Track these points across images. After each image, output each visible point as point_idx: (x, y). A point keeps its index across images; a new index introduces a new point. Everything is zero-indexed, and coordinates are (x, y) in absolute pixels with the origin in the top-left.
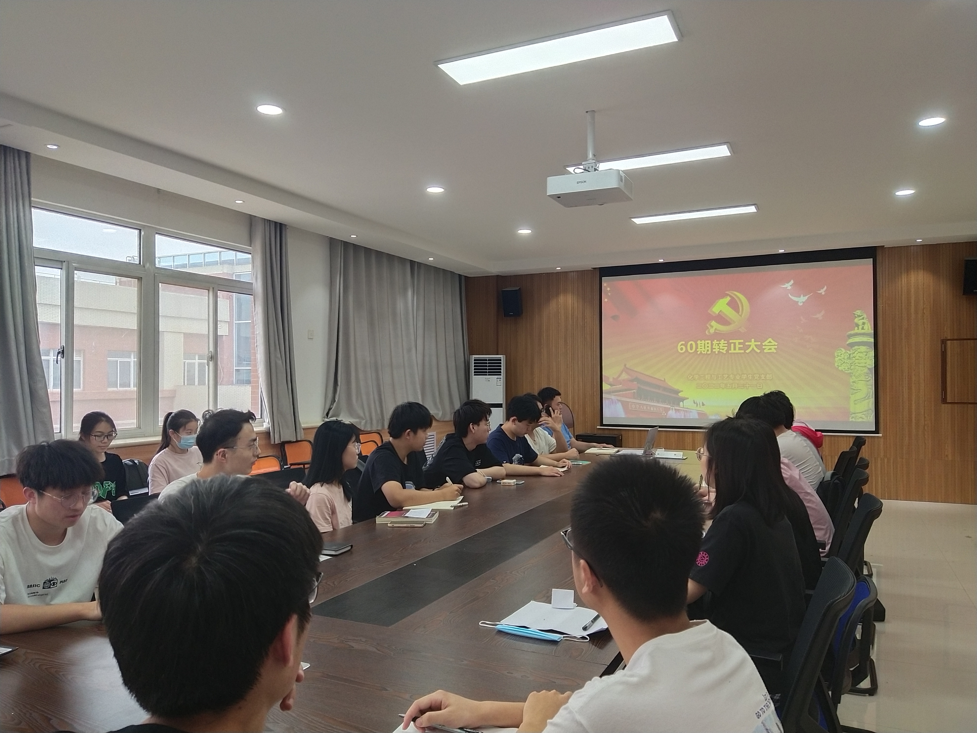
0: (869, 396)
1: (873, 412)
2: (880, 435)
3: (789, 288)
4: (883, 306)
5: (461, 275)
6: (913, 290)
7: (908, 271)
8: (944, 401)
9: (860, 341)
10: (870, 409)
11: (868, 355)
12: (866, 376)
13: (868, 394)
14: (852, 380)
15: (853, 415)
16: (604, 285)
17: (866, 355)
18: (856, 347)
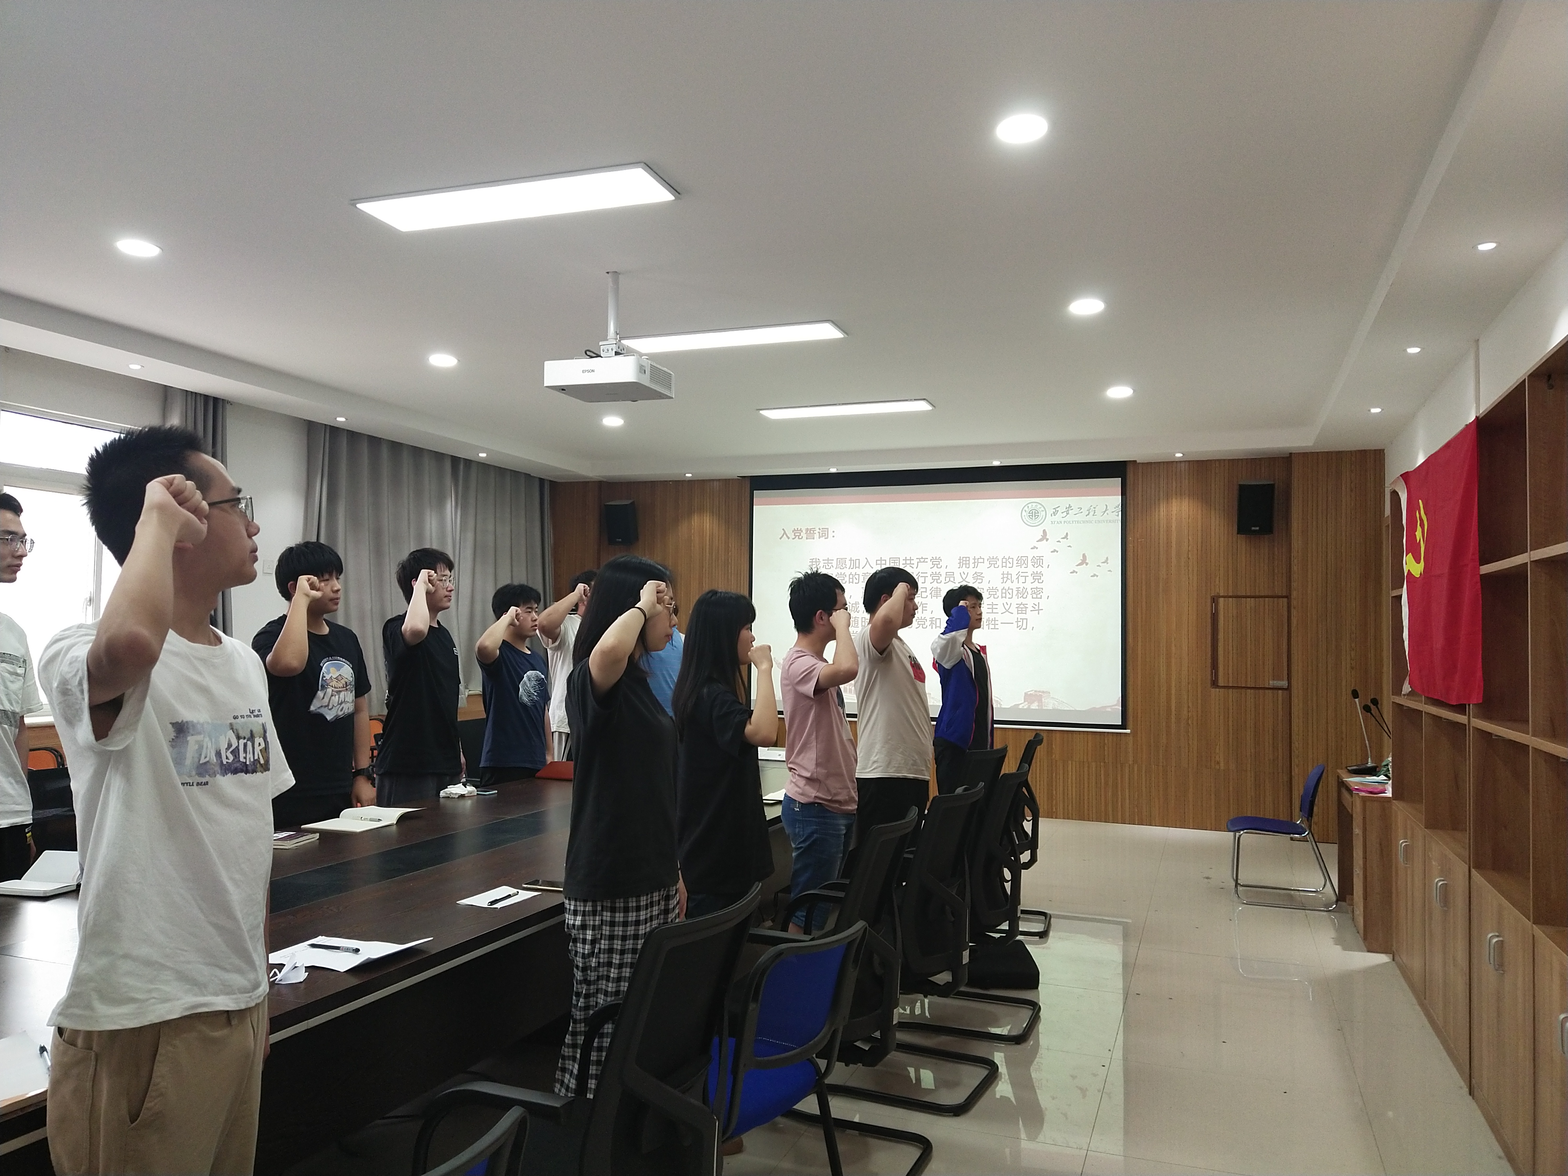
2: (1128, 731)
5: (543, 479)
6: (1173, 525)
7: (1168, 498)
8: (1215, 684)
16: (756, 503)
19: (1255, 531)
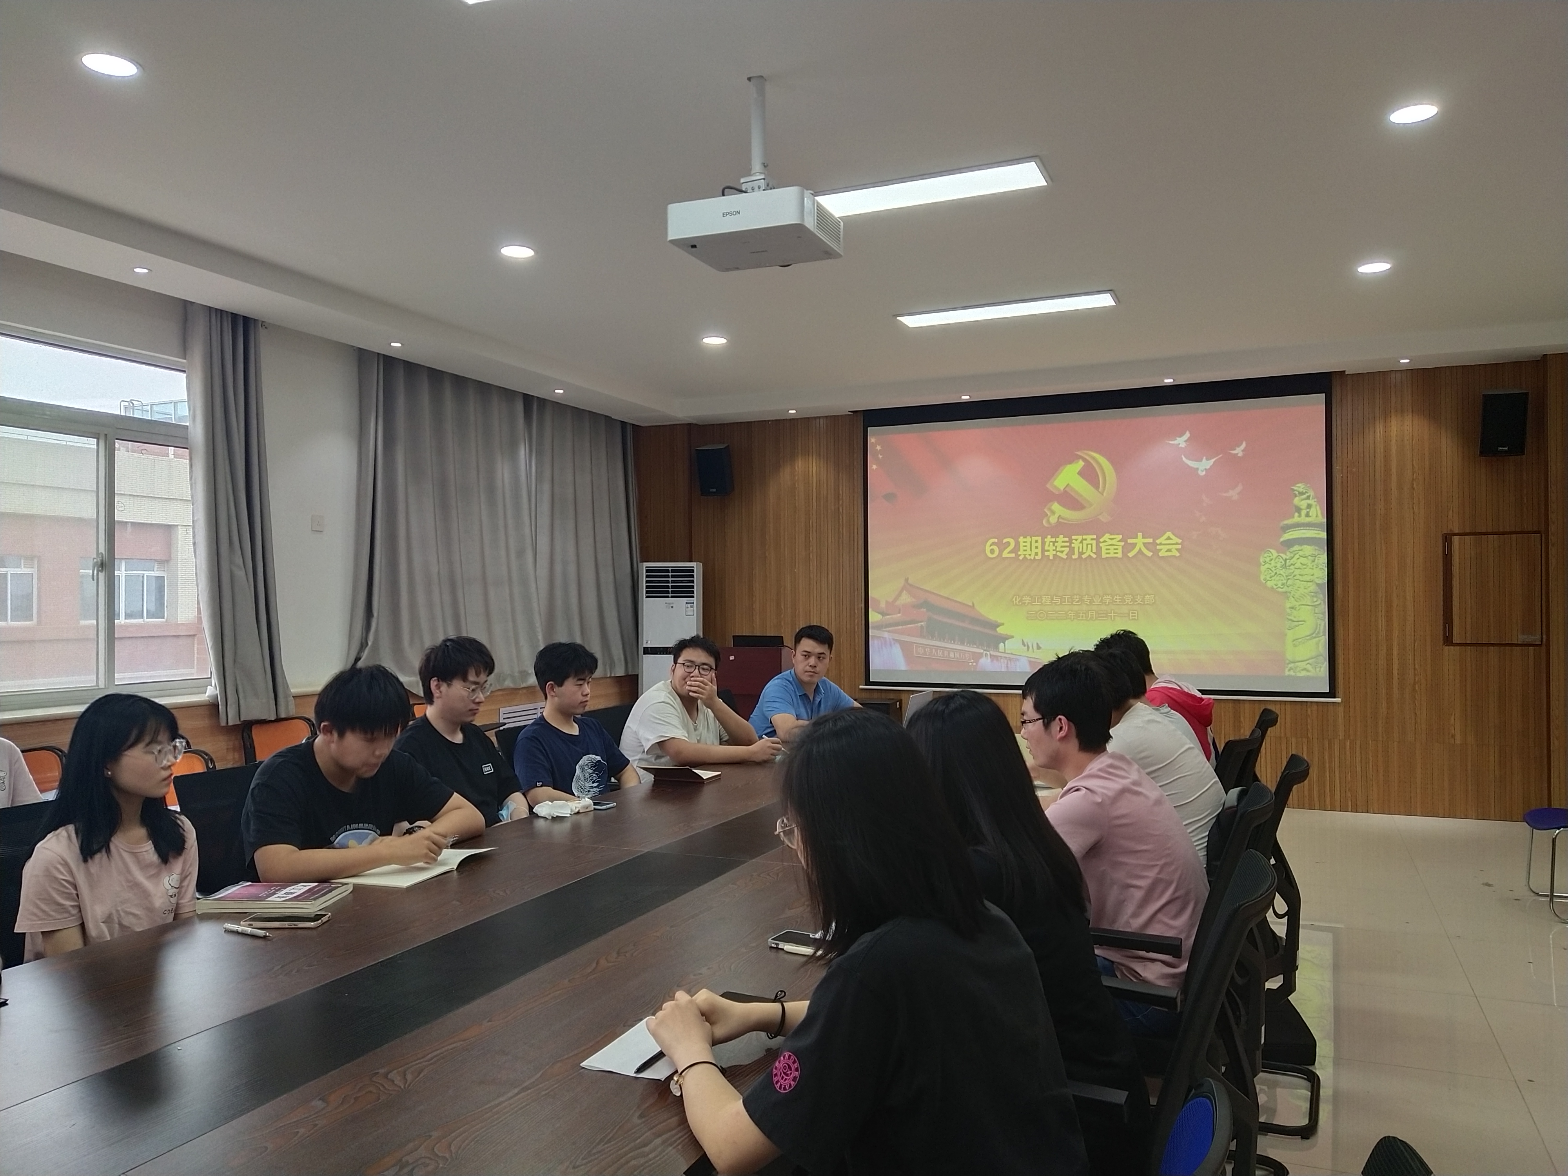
0: (1319, 633)
1: (1325, 659)
2: (1338, 700)
3: (1183, 446)
4: (1342, 477)
5: (626, 423)
6: (1394, 449)
7: (1386, 415)
8: (1448, 640)
9: (1304, 536)
10: (1321, 655)
11: (1316, 560)
12: (1313, 596)
13: (1316, 629)
14: (1288, 605)
15: (1292, 665)
16: (870, 440)
17: (1313, 561)
18: (1296, 548)
19: (1502, 451)
